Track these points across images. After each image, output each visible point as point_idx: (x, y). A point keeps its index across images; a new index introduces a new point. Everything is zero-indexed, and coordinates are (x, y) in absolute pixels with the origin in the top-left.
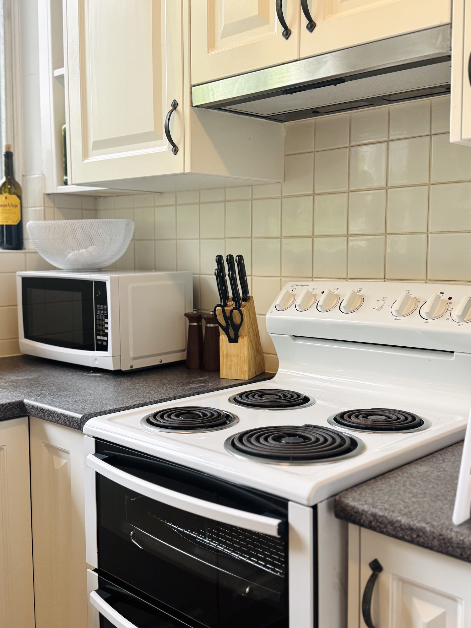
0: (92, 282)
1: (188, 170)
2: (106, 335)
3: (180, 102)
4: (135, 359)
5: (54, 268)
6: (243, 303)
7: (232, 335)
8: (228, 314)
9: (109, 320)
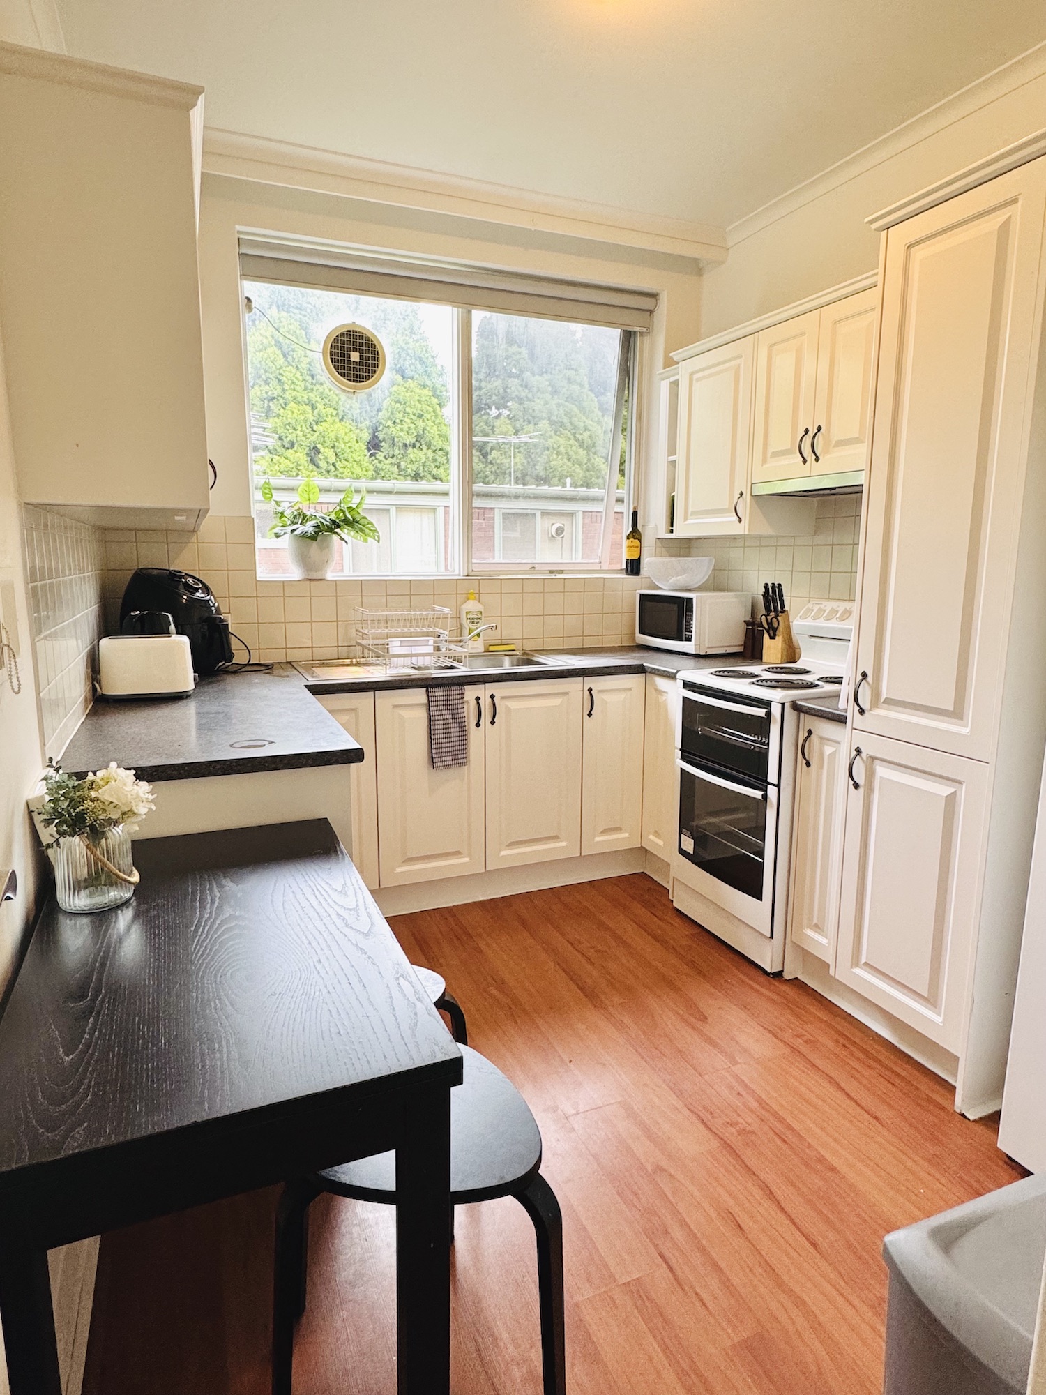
0: (684, 598)
1: (746, 533)
2: (691, 632)
3: (744, 492)
4: (709, 648)
5: (660, 589)
6: (780, 614)
7: (772, 635)
8: (769, 621)
9: (694, 622)
